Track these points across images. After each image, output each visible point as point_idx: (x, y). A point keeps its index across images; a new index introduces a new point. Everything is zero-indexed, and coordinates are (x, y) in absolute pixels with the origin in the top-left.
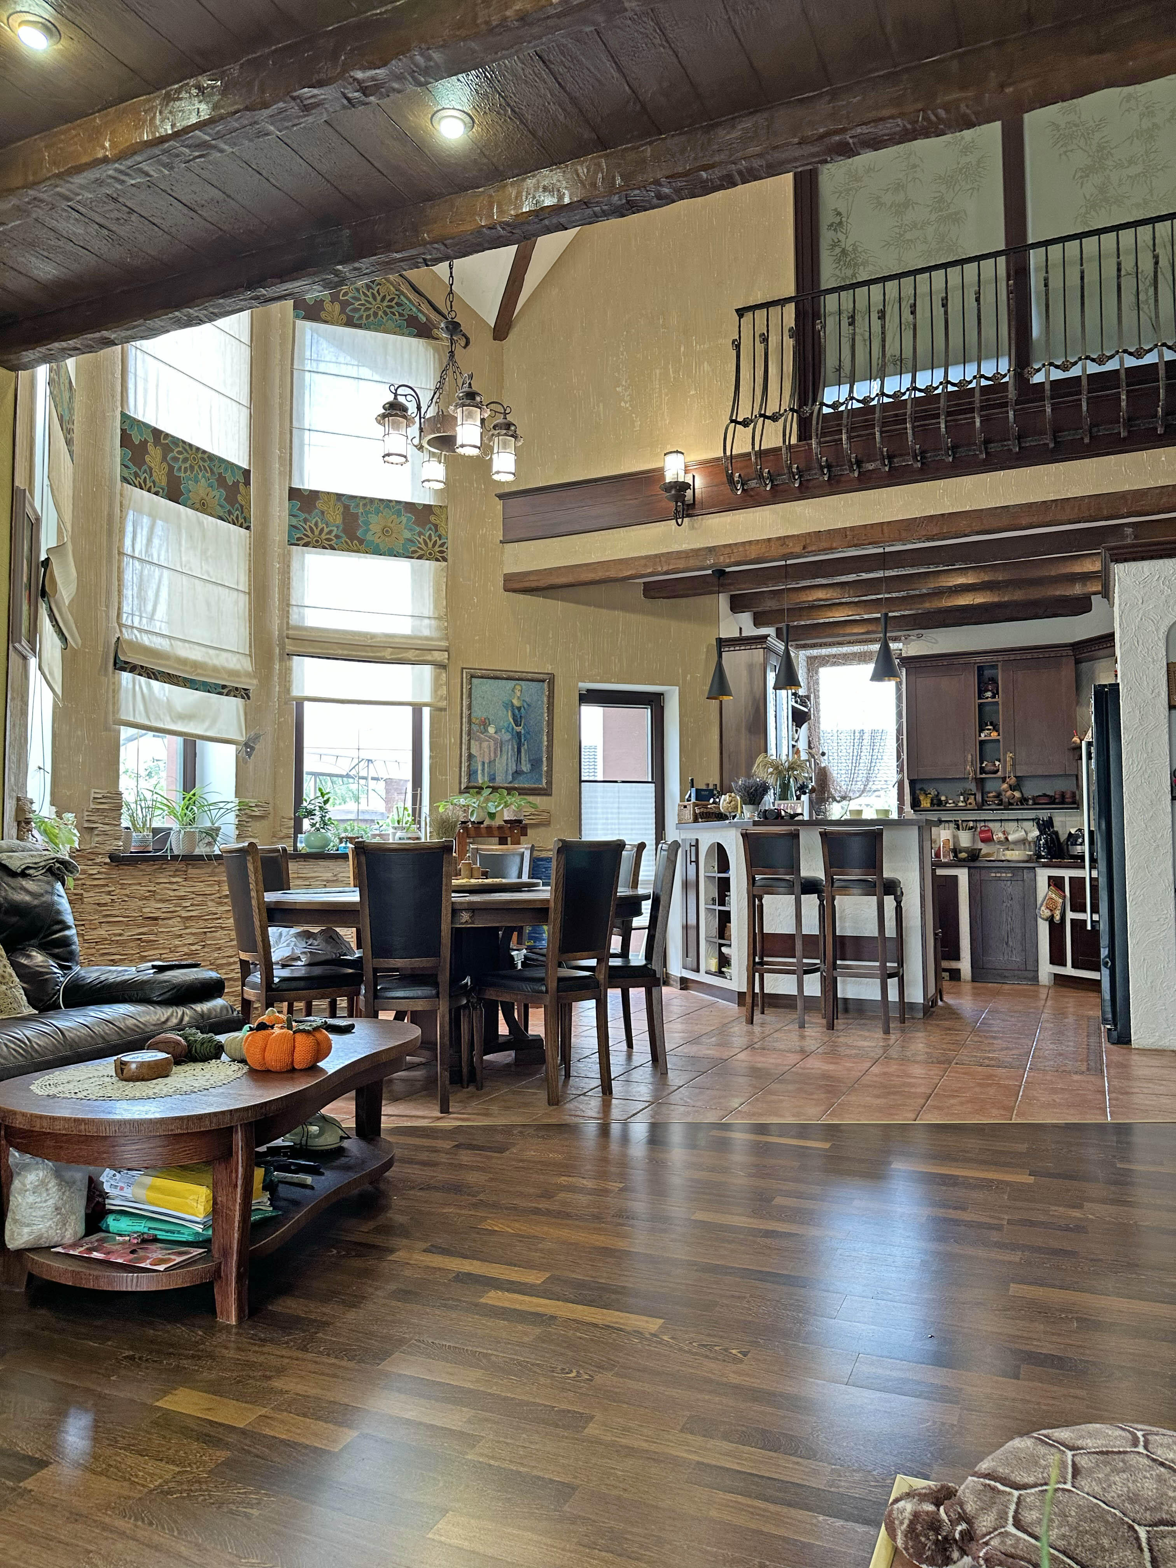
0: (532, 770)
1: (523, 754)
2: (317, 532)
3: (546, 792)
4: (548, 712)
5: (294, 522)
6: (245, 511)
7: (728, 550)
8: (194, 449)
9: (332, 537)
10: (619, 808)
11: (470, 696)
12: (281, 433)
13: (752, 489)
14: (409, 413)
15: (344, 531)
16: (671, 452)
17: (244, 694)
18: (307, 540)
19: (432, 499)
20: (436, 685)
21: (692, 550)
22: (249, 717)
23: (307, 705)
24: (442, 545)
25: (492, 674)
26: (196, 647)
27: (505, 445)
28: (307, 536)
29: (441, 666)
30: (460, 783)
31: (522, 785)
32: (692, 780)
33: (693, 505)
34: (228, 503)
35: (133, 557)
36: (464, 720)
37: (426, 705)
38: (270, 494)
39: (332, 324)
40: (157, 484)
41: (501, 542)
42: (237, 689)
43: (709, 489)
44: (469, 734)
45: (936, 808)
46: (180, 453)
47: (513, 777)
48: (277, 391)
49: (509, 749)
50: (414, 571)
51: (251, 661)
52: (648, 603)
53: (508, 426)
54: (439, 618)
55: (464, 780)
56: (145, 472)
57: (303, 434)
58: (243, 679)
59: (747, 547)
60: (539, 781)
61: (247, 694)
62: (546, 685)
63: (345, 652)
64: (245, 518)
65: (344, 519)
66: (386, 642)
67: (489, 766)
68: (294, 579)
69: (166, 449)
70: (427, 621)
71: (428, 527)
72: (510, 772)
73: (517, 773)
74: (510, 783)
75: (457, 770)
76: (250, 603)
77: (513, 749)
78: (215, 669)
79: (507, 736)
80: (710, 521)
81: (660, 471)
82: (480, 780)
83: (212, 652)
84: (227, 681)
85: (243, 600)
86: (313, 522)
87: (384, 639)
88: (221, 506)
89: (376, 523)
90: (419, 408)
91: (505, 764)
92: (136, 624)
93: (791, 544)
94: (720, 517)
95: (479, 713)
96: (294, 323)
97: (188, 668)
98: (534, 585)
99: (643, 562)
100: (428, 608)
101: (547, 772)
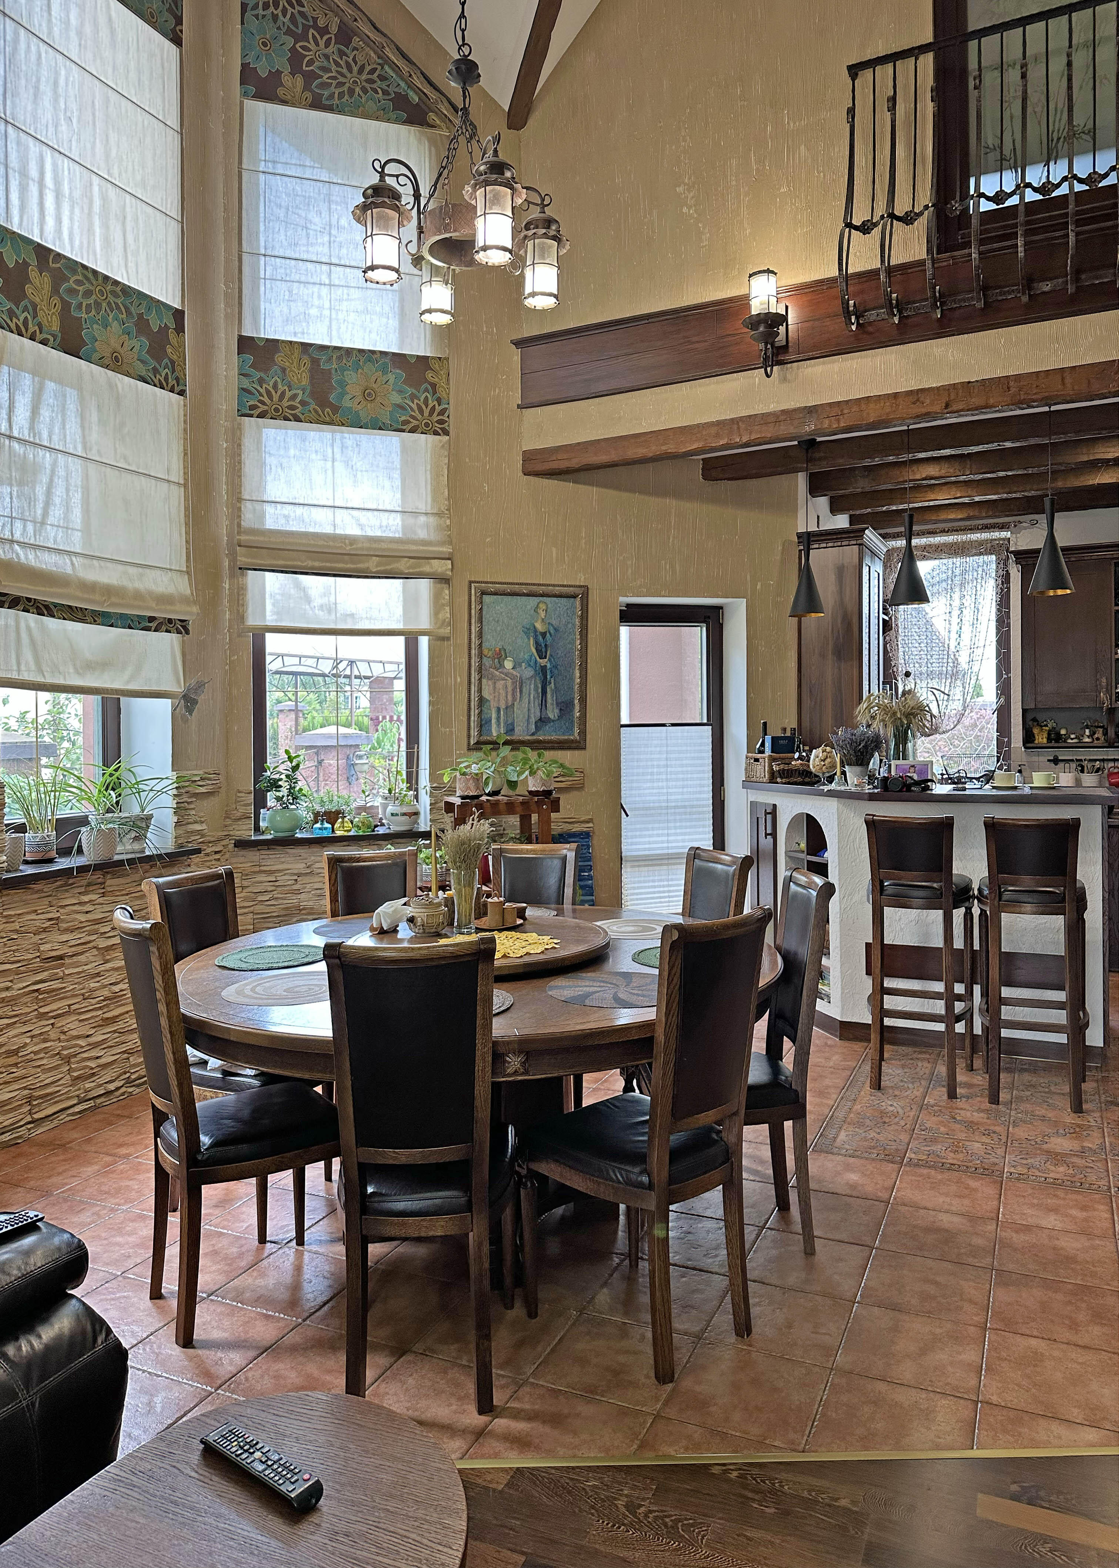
0: (560, 717)
1: (549, 696)
2: (276, 397)
3: (578, 745)
4: (581, 638)
5: (246, 384)
6: (178, 368)
7: (835, 411)
8: (100, 278)
9: (296, 403)
10: (667, 759)
11: (480, 620)
12: (227, 261)
13: (870, 323)
14: (403, 203)
15: (313, 394)
16: (760, 272)
17: (180, 627)
18: (263, 408)
19: (428, 349)
20: (437, 606)
21: (783, 411)
22: (188, 657)
23: (269, 637)
24: (442, 412)
25: (508, 588)
26: (109, 565)
27: (543, 252)
28: (263, 403)
29: (443, 580)
30: (469, 736)
31: (547, 738)
32: (765, 724)
33: (785, 348)
34: (152, 357)
35: (10, 437)
36: (473, 652)
37: (423, 633)
38: (213, 346)
39: (293, 105)
40: (45, 329)
41: (519, 406)
42: (170, 621)
43: (806, 325)
44: (480, 670)
45: (1053, 744)
46: (79, 282)
47: (536, 727)
48: (221, 200)
49: (532, 689)
50: (404, 449)
51: (190, 580)
52: (710, 487)
53: (548, 222)
54: (439, 515)
55: (474, 733)
56: (26, 309)
57: (259, 260)
58: (178, 607)
59: (863, 406)
60: (570, 729)
61: (184, 627)
62: (578, 602)
63: (317, 564)
64: (177, 379)
65: (312, 378)
66: (369, 549)
67: (506, 713)
68: (247, 462)
69: (58, 279)
70: (423, 519)
71: (423, 387)
72: (533, 720)
73: (542, 721)
74: (533, 734)
75: (465, 719)
76: (186, 499)
77: (536, 689)
78: (138, 595)
79: (529, 673)
80: (810, 370)
81: (744, 301)
82: (495, 731)
83: (132, 570)
84: (155, 610)
85: (177, 495)
86: (271, 384)
87: (368, 545)
88: (142, 361)
89: (354, 381)
90: (417, 196)
91: (526, 710)
92: (17, 536)
93: (928, 401)
94: (824, 363)
95: (491, 642)
96: (242, 103)
97: (97, 597)
98: (563, 465)
99: (713, 430)
100: (423, 502)
101: (580, 718)
